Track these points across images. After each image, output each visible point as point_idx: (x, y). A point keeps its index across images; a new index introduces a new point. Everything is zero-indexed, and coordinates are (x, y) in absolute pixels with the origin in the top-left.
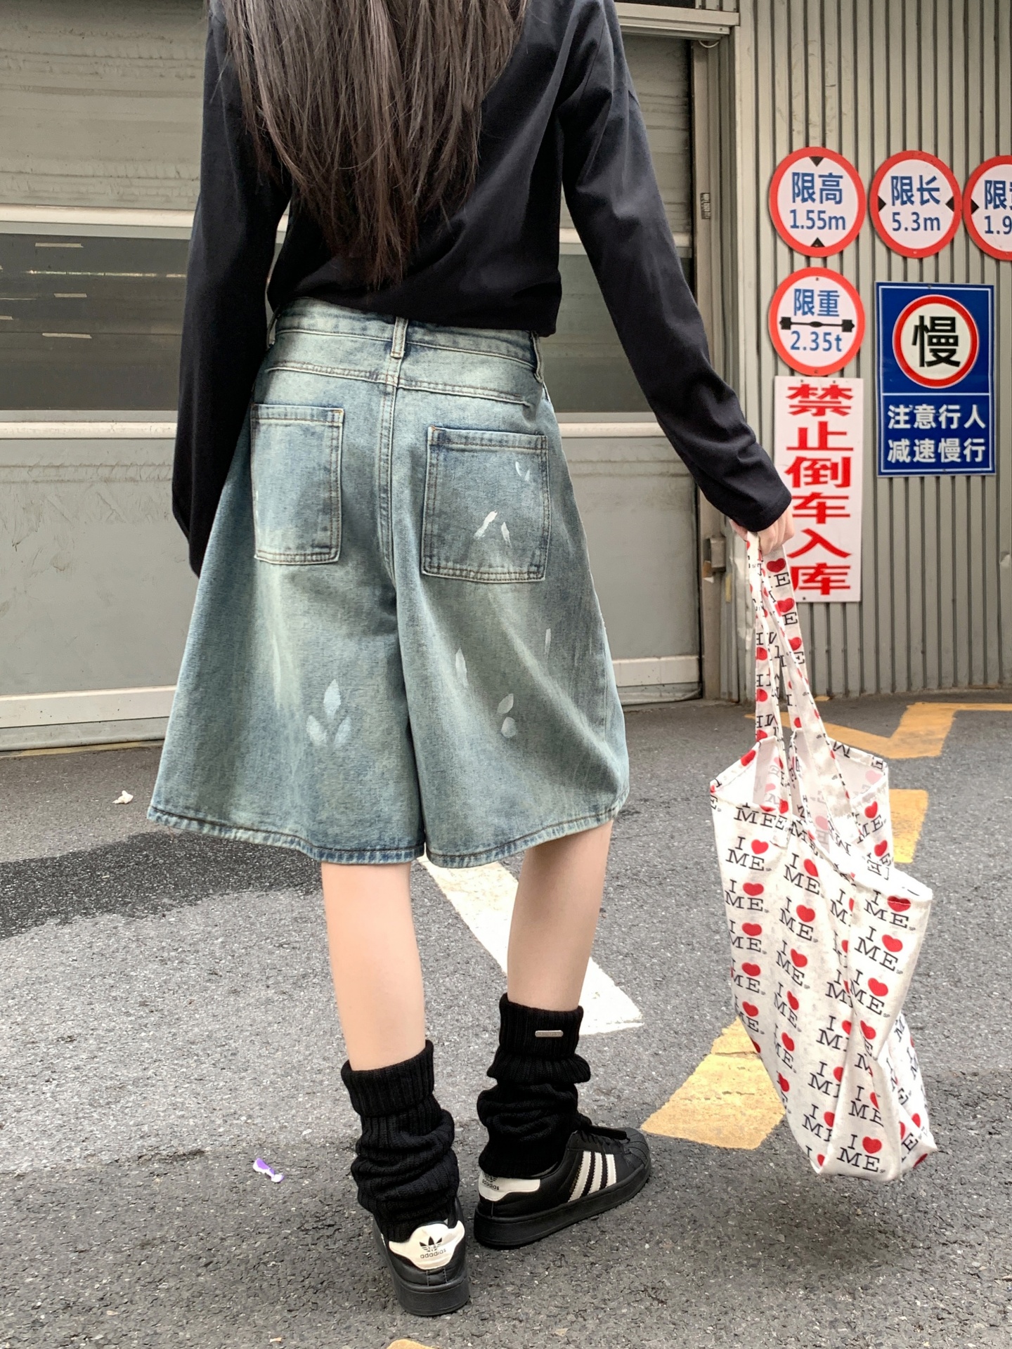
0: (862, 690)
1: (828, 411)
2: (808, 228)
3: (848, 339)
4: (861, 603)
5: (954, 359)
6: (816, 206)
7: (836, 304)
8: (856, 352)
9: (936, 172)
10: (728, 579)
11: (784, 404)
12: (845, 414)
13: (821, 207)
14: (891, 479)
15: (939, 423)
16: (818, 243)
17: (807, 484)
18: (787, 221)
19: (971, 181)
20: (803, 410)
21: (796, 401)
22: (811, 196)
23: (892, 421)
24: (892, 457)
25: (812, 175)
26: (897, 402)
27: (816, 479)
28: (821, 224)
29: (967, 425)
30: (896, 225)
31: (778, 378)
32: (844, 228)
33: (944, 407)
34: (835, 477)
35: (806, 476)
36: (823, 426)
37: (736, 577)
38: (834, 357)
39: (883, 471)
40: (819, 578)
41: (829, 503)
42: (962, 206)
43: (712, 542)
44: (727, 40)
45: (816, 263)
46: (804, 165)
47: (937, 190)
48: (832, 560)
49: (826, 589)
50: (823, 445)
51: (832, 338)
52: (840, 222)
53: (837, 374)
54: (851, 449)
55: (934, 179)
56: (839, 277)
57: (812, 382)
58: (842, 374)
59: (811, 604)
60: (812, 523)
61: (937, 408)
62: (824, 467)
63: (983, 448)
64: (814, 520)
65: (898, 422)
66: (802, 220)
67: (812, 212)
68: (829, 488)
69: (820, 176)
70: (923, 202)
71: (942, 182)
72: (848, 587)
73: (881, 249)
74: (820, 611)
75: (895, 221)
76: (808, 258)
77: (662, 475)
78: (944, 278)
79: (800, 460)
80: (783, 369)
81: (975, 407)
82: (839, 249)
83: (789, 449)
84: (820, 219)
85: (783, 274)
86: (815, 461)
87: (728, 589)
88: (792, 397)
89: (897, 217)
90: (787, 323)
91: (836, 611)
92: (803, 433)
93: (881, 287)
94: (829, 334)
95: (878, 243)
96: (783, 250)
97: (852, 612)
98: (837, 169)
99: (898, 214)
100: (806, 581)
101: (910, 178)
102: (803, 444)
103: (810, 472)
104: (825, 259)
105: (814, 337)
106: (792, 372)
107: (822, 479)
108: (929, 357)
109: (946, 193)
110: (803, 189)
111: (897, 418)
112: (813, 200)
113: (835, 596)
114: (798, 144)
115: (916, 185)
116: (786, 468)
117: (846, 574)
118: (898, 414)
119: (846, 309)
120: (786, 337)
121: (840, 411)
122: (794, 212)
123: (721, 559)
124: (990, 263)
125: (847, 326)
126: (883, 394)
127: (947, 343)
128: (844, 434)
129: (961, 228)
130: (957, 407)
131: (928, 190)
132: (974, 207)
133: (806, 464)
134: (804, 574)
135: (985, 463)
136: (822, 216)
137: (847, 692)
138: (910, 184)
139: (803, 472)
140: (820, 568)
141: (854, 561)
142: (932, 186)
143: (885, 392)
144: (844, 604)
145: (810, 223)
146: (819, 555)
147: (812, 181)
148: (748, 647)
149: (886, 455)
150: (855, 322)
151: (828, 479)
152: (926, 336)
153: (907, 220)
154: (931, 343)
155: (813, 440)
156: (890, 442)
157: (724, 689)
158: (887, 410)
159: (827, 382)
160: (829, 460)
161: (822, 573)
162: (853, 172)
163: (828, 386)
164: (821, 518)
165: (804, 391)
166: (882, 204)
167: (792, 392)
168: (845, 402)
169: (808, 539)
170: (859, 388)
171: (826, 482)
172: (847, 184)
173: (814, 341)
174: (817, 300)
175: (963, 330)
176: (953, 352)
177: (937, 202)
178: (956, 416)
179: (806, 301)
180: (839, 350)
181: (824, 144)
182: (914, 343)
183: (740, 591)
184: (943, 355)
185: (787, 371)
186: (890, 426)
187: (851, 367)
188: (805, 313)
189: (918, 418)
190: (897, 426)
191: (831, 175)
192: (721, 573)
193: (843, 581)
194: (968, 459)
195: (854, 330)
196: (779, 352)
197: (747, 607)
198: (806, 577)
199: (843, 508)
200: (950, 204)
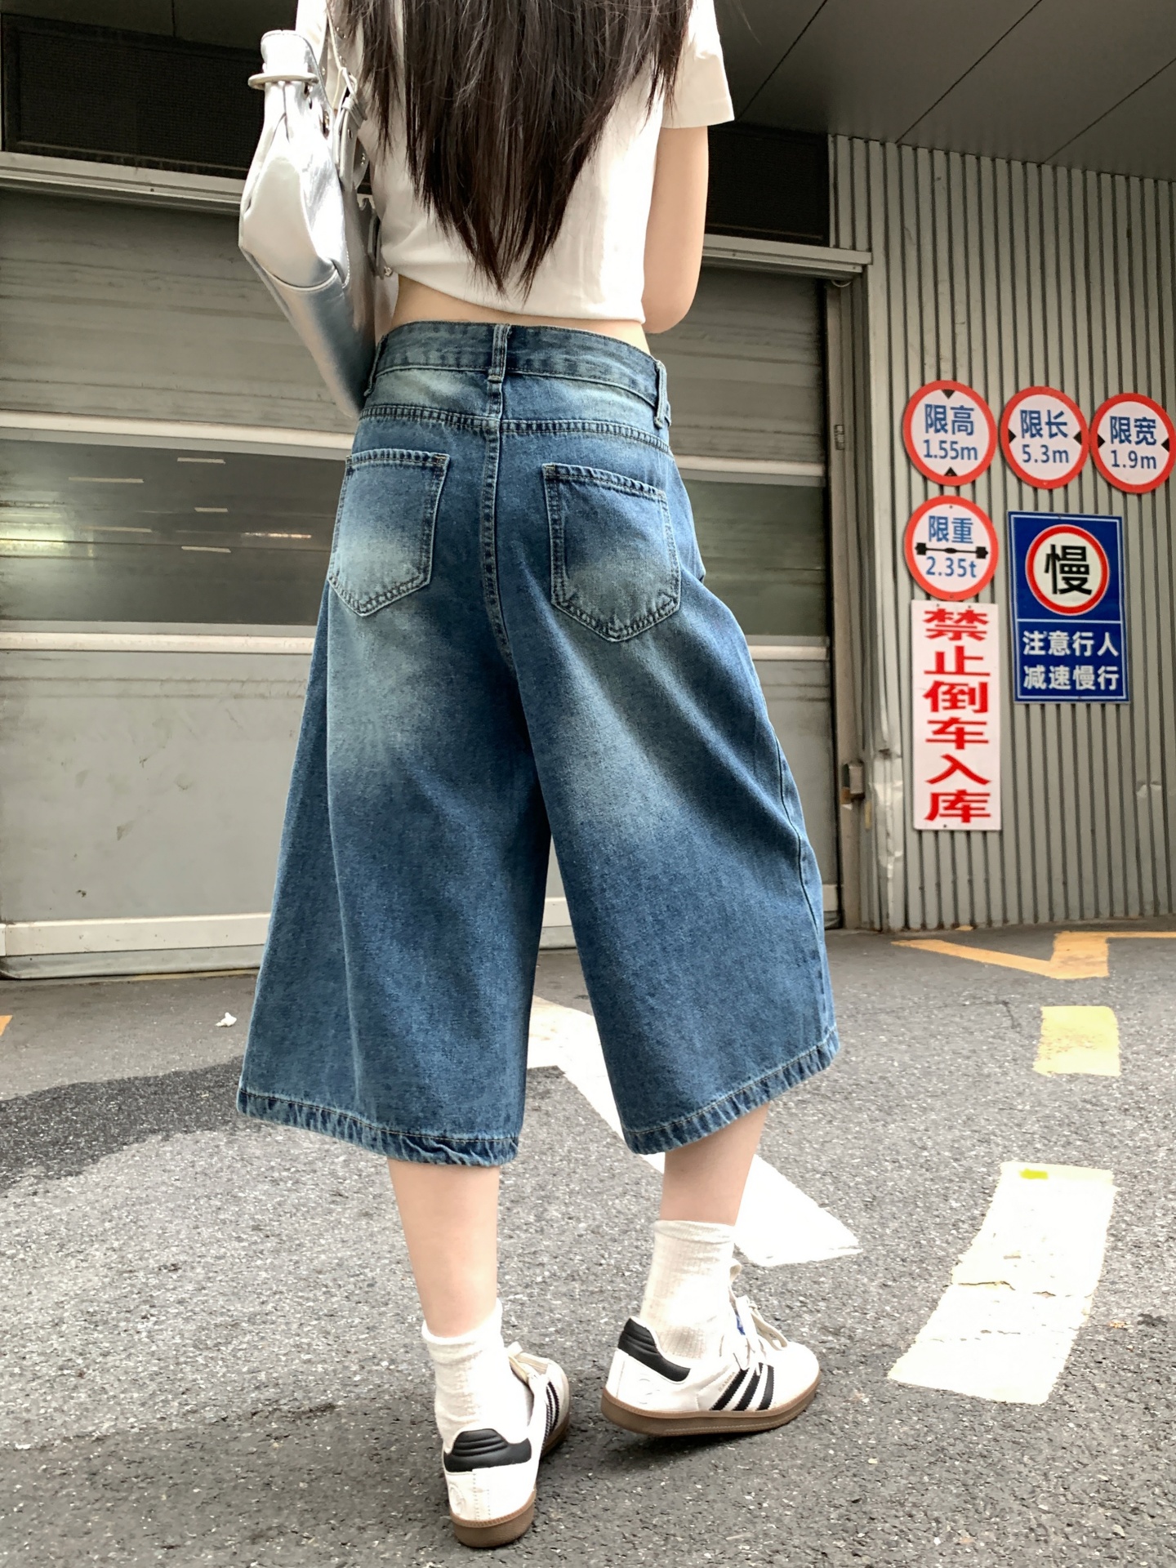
0: (1005, 920)
1: (964, 636)
2: (942, 457)
3: (983, 565)
4: (1001, 833)
5: (1086, 587)
6: (949, 437)
7: (969, 531)
8: (990, 579)
9: (1063, 407)
10: (867, 806)
11: (920, 628)
12: (980, 639)
13: (954, 438)
14: (1027, 706)
15: (1073, 650)
16: (951, 472)
17: (946, 708)
18: (921, 450)
19: (1096, 416)
20: (940, 633)
21: (932, 625)
22: (943, 428)
23: (1027, 647)
24: (1030, 683)
25: (944, 407)
26: (1032, 628)
27: (954, 704)
28: (953, 454)
29: (1101, 653)
30: (1026, 457)
31: (914, 602)
32: (976, 458)
33: (1078, 634)
34: (972, 702)
35: (944, 700)
36: (960, 651)
37: (876, 804)
38: (968, 582)
39: (1020, 697)
40: (960, 805)
41: (968, 728)
42: (1090, 440)
43: (851, 767)
44: (859, 279)
45: (950, 491)
46: (936, 397)
47: (1065, 424)
48: (972, 786)
49: (966, 818)
50: (960, 670)
51: (966, 564)
52: (972, 452)
53: (973, 599)
54: (987, 675)
55: (1061, 414)
56: (972, 506)
57: (948, 606)
58: (977, 599)
59: (952, 832)
60: (951, 749)
61: (1071, 635)
62: (962, 692)
63: (1116, 676)
64: (953, 745)
65: (1033, 648)
66: (935, 449)
67: (944, 442)
68: (967, 713)
69: (952, 408)
70: (1052, 436)
71: (1069, 417)
72: (988, 815)
73: (1012, 480)
74: (961, 839)
75: (1025, 452)
76: (941, 487)
77: (800, 699)
78: (1074, 509)
79: (937, 684)
80: (918, 593)
81: (1107, 635)
82: (972, 479)
83: (928, 672)
84: (953, 449)
85: (918, 502)
86: (952, 686)
87: (867, 816)
88: (929, 621)
89: (1027, 449)
90: (922, 549)
91: (977, 840)
92: (940, 657)
93: (1013, 516)
94: (963, 560)
95: (1009, 472)
96: (917, 479)
97: (993, 840)
98: (968, 402)
99: (1027, 446)
100: (946, 808)
101: (1038, 412)
102: (940, 669)
103: (947, 697)
104: (958, 488)
105: (949, 563)
106: (928, 597)
107: (960, 704)
108: (1062, 585)
109: (1074, 428)
110: (936, 421)
111: (1032, 644)
112: (946, 431)
113: (976, 824)
114: (930, 378)
115: (1044, 419)
116: (924, 692)
117: (985, 801)
118: (1033, 640)
119: (980, 536)
120: (922, 562)
121: (975, 635)
122: (927, 442)
123: (860, 784)
124: (1117, 496)
125: (981, 553)
126: (1017, 620)
127: (1079, 572)
128: (980, 658)
129: (1088, 463)
130: (1090, 634)
131: (1055, 423)
132: (1101, 442)
133: (944, 688)
134: (945, 801)
135: (1118, 692)
136: (955, 446)
137: (990, 922)
138: (1039, 418)
139: (941, 697)
140: (961, 795)
141: (994, 788)
142: (1059, 420)
143: (1020, 617)
144: (985, 833)
145: (943, 453)
146: (958, 782)
147: (944, 413)
148: (890, 876)
149: (1023, 681)
150: (989, 549)
151: (966, 704)
152: (1058, 564)
153: (1036, 451)
154: (1063, 571)
155: (950, 664)
156: (1026, 668)
157: (865, 918)
158: (1022, 636)
159: (962, 607)
160: (966, 685)
161: (962, 800)
162: (984, 404)
163: (963, 610)
164: (960, 744)
165: (940, 615)
166: (1012, 436)
167: (929, 616)
168: (980, 627)
169: (947, 765)
170: (994, 613)
171: (964, 708)
172: (978, 417)
173: (950, 567)
174: (951, 527)
175: (1093, 559)
176: (1085, 581)
177: (1065, 435)
178: (1089, 643)
179: (939, 529)
180: (973, 576)
181: (955, 378)
182: (1047, 571)
183: (880, 817)
184: (1075, 583)
185: (923, 595)
186: (1026, 652)
187: (985, 593)
188: (939, 540)
189: (1053, 644)
190: (1032, 653)
191: (962, 408)
192: (859, 799)
193: (983, 809)
194: (1103, 687)
195: (988, 557)
196: (914, 578)
197: (888, 834)
198: (946, 804)
199: (981, 734)
200: (1078, 438)
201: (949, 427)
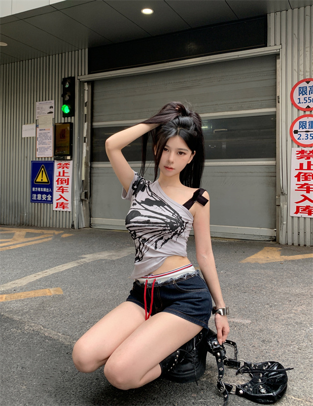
1: (311, 158)
2: (305, 103)
6: (308, 96)
11: (295, 156)
16: (308, 107)
18: (297, 101)
20: (302, 158)
21: (299, 155)
25: (306, 87)
31: (293, 148)
35: (303, 178)
44: (277, 54)
45: (308, 113)
46: (304, 84)
57: (305, 149)
59: (305, 218)
60: (304, 193)
66: (302, 101)
67: (306, 98)
69: (309, 87)
76: (304, 112)
83: (296, 170)
84: (309, 100)
85: (295, 117)
90: (296, 132)
92: (301, 165)
94: (312, 134)
96: (295, 110)
104: (311, 111)
105: (306, 135)
107: (308, 179)
110: (303, 91)
116: (295, 176)
120: (296, 136)
122: (299, 99)
133: (302, 174)
151: (311, 179)
159: (311, 149)
160: (311, 173)
161: (308, 209)
165: (302, 152)
167: (298, 152)
169: (303, 198)
174: (308, 124)
179: (303, 125)
181: (311, 77)
185: (297, 146)
188: (303, 128)
196: (293, 140)
197: (282, 217)
198: (302, 210)
201: (308, 93)
